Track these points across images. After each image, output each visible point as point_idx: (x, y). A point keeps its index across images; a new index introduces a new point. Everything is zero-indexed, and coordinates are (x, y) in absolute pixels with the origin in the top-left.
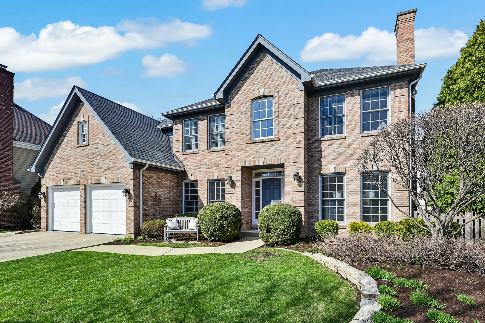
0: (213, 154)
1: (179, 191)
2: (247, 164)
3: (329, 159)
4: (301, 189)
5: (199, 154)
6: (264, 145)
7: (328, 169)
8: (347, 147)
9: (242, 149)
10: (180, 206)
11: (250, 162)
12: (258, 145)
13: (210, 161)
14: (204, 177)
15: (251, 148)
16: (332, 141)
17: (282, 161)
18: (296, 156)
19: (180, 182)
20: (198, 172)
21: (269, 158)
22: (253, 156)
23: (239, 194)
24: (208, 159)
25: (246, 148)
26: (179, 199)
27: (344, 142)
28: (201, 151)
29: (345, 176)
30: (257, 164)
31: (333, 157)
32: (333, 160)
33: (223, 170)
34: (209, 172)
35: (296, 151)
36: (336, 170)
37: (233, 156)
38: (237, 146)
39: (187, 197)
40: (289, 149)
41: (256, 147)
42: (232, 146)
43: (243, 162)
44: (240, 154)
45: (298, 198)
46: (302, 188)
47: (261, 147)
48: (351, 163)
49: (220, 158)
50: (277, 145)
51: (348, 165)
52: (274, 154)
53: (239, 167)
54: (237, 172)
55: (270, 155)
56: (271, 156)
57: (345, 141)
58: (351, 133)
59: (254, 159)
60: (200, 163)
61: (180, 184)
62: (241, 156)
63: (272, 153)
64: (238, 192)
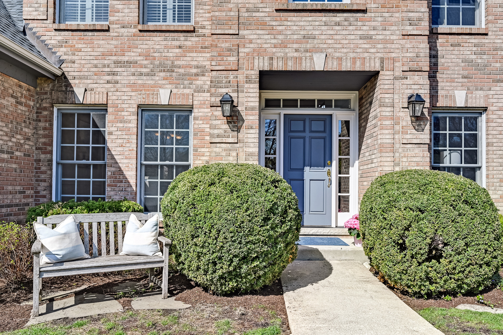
0: (155, 38)
1: (41, 132)
2: (278, 66)
3: (453, 76)
4: (422, 136)
5: (111, 34)
6: (324, 19)
7: (453, 98)
8: (490, 52)
9: (262, 25)
10: (43, 176)
11: (285, 59)
12: (310, 19)
13: (147, 56)
14: (126, 98)
15: (289, 23)
16: (460, 37)
17: (373, 65)
18: (408, 55)
19: (45, 109)
20: (108, 82)
21: (337, 55)
22: (295, 46)
23: (252, 145)
24: (140, 50)
25: (274, 23)
26: (43, 156)
27: (483, 41)
28: (117, 26)
29: (484, 116)
30: (306, 66)
31: (462, 72)
32: (461, 80)
33: (186, 82)
34: (143, 85)
35: (408, 43)
36: (470, 101)
37: (235, 40)
38: (246, 14)
39: (65, 153)
40: (392, 37)
41: (302, 23)
42: (232, 14)
43: (266, 58)
44: (255, 37)
45: (414, 159)
46: (425, 136)
47: (317, 23)
48: (498, 88)
49: (177, 50)
50: (360, 23)
51: (492, 92)
52: (352, 46)
53: (253, 72)
54: (246, 85)
55: (340, 46)
56: (345, 50)
57: (487, 41)
58: (498, 25)
59: (296, 54)
60: (114, 58)
61: (45, 113)
62: (259, 41)
63: (347, 42)
64: (250, 140)
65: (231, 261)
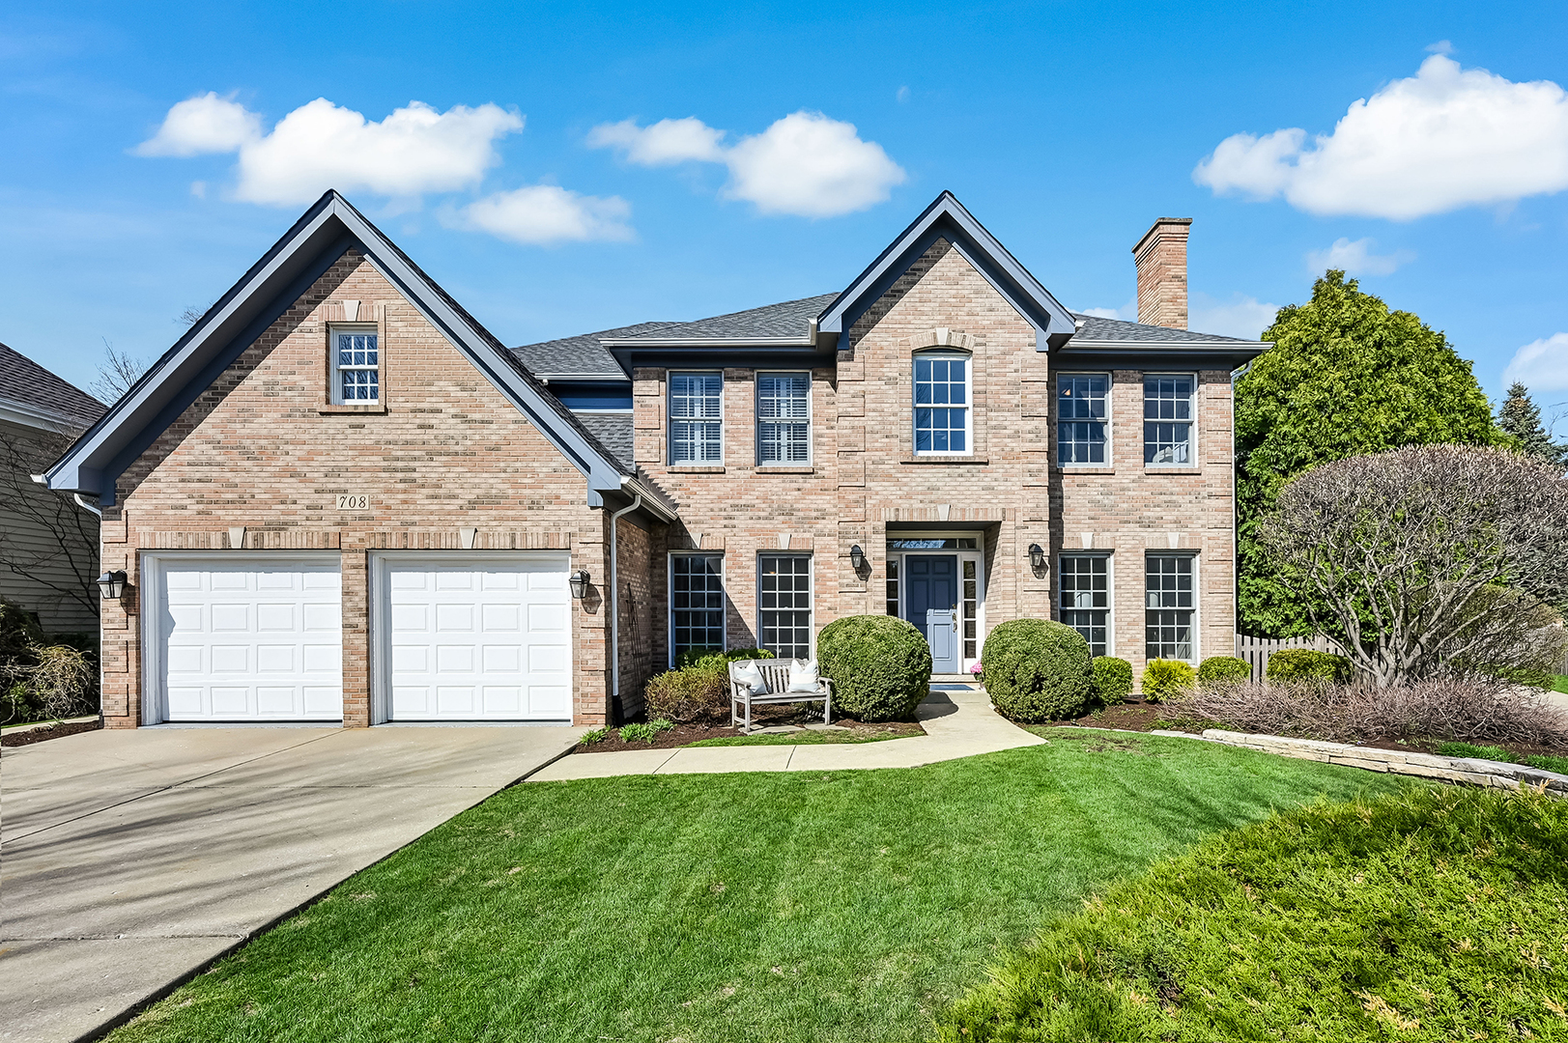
0: (772, 480)
1: (657, 579)
2: (904, 517)
3: (1079, 517)
4: (1042, 584)
5: (727, 476)
6: (948, 470)
7: (1079, 540)
8: (1117, 493)
9: (888, 477)
10: (660, 625)
11: (911, 511)
12: (934, 470)
13: (765, 499)
14: (743, 542)
15: (914, 475)
16: (1086, 477)
17: (995, 515)
18: (1028, 505)
19: (660, 555)
20: (725, 527)
21: (960, 505)
22: (921, 497)
23: (880, 594)
24: (757, 493)
25: (899, 475)
26: (659, 604)
27: (1110, 481)
28: (733, 468)
29: (1112, 557)
30: (930, 517)
31: (1088, 513)
32: (1088, 521)
33: (805, 526)
34: (761, 530)
35: (1028, 494)
36: (1096, 543)
37: (862, 493)
38: (872, 467)
39: (680, 600)
40: (1013, 488)
41: (925, 475)
42: (859, 466)
43: (892, 509)
44: (881, 488)
45: (1035, 606)
46: (1045, 583)
47: (941, 475)
48: (1125, 529)
49: (796, 493)
50: (982, 475)
51: (1119, 534)
52: (975, 497)
53: (879, 523)
54: (874, 536)
55: (963, 497)
56: (968, 501)
57: (1114, 481)
58: (1124, 464)
59: (921, 505)
60: (731, 502)
61: (661, 559)
62: (885, 493)
63: (970, 493)
64: (877, 589)
65: (882, 693)
